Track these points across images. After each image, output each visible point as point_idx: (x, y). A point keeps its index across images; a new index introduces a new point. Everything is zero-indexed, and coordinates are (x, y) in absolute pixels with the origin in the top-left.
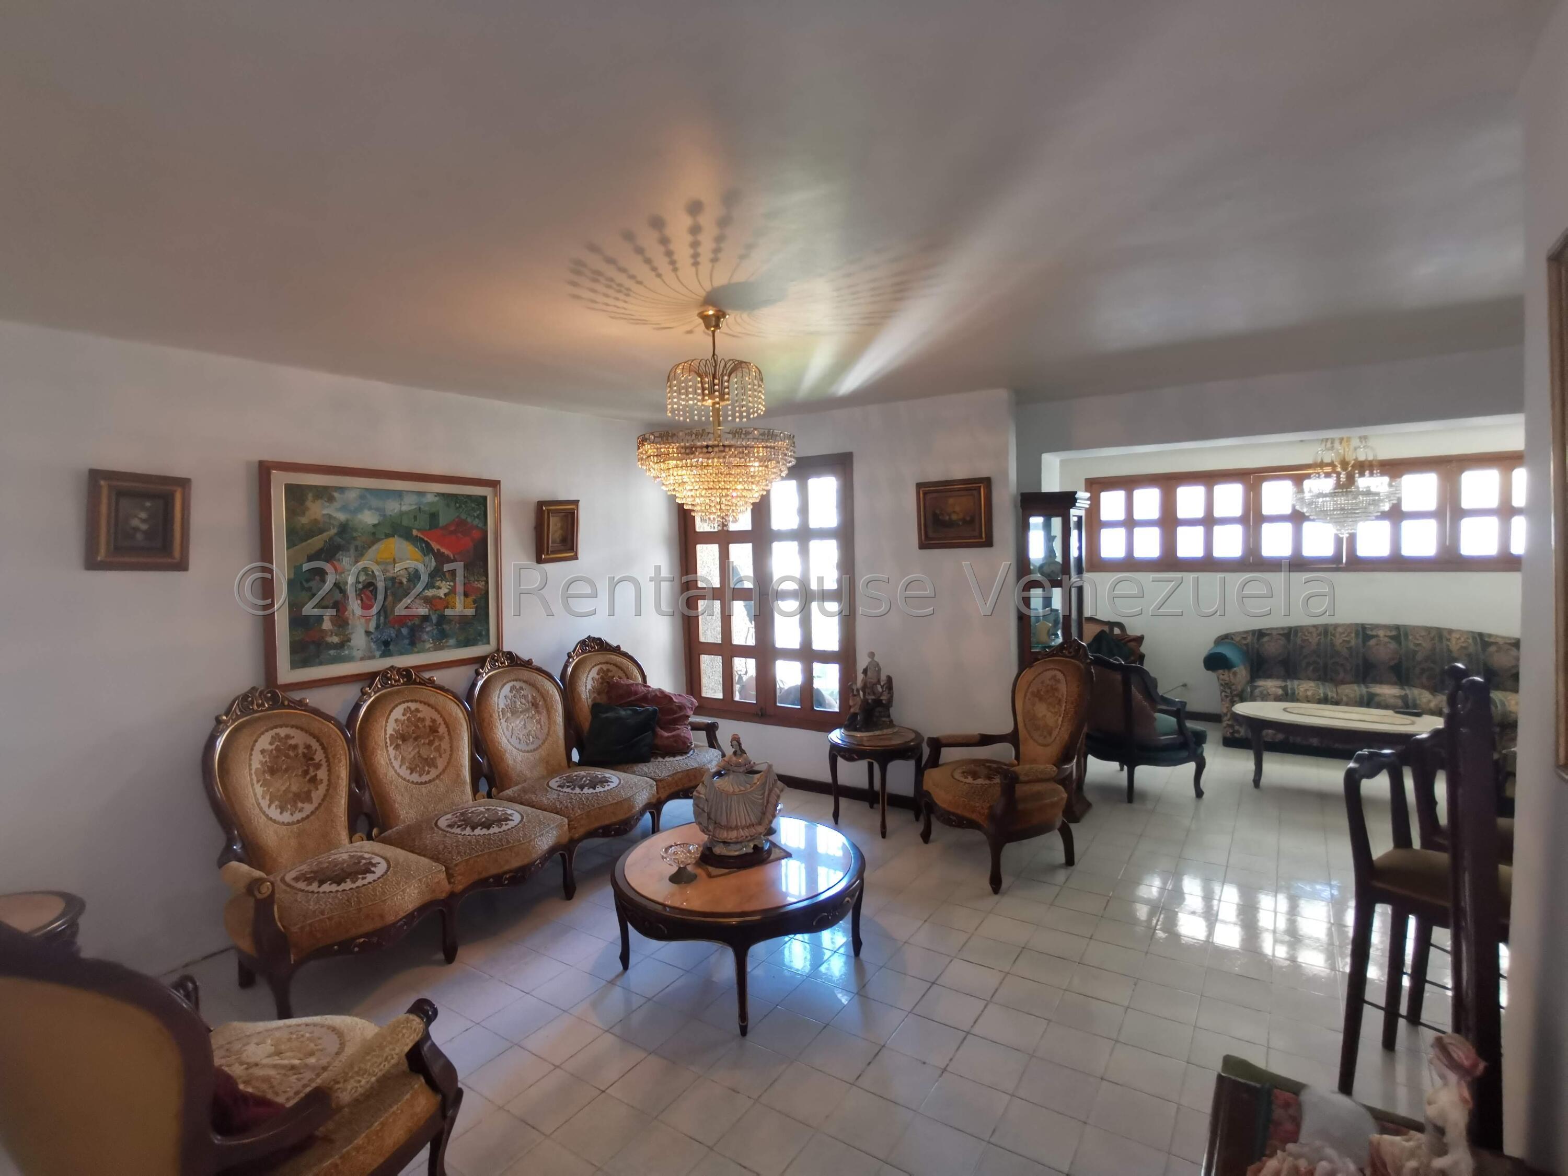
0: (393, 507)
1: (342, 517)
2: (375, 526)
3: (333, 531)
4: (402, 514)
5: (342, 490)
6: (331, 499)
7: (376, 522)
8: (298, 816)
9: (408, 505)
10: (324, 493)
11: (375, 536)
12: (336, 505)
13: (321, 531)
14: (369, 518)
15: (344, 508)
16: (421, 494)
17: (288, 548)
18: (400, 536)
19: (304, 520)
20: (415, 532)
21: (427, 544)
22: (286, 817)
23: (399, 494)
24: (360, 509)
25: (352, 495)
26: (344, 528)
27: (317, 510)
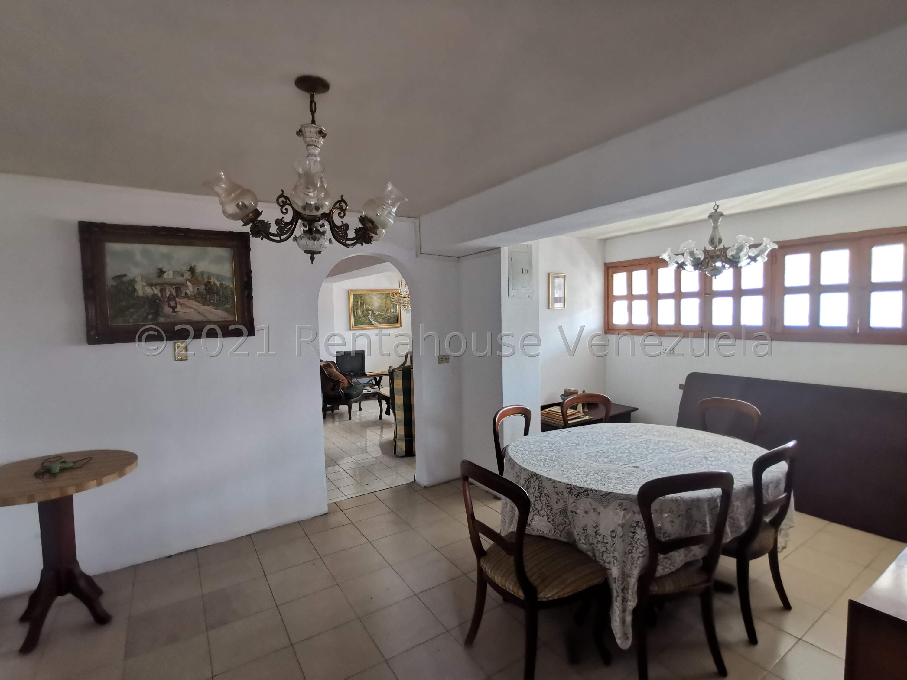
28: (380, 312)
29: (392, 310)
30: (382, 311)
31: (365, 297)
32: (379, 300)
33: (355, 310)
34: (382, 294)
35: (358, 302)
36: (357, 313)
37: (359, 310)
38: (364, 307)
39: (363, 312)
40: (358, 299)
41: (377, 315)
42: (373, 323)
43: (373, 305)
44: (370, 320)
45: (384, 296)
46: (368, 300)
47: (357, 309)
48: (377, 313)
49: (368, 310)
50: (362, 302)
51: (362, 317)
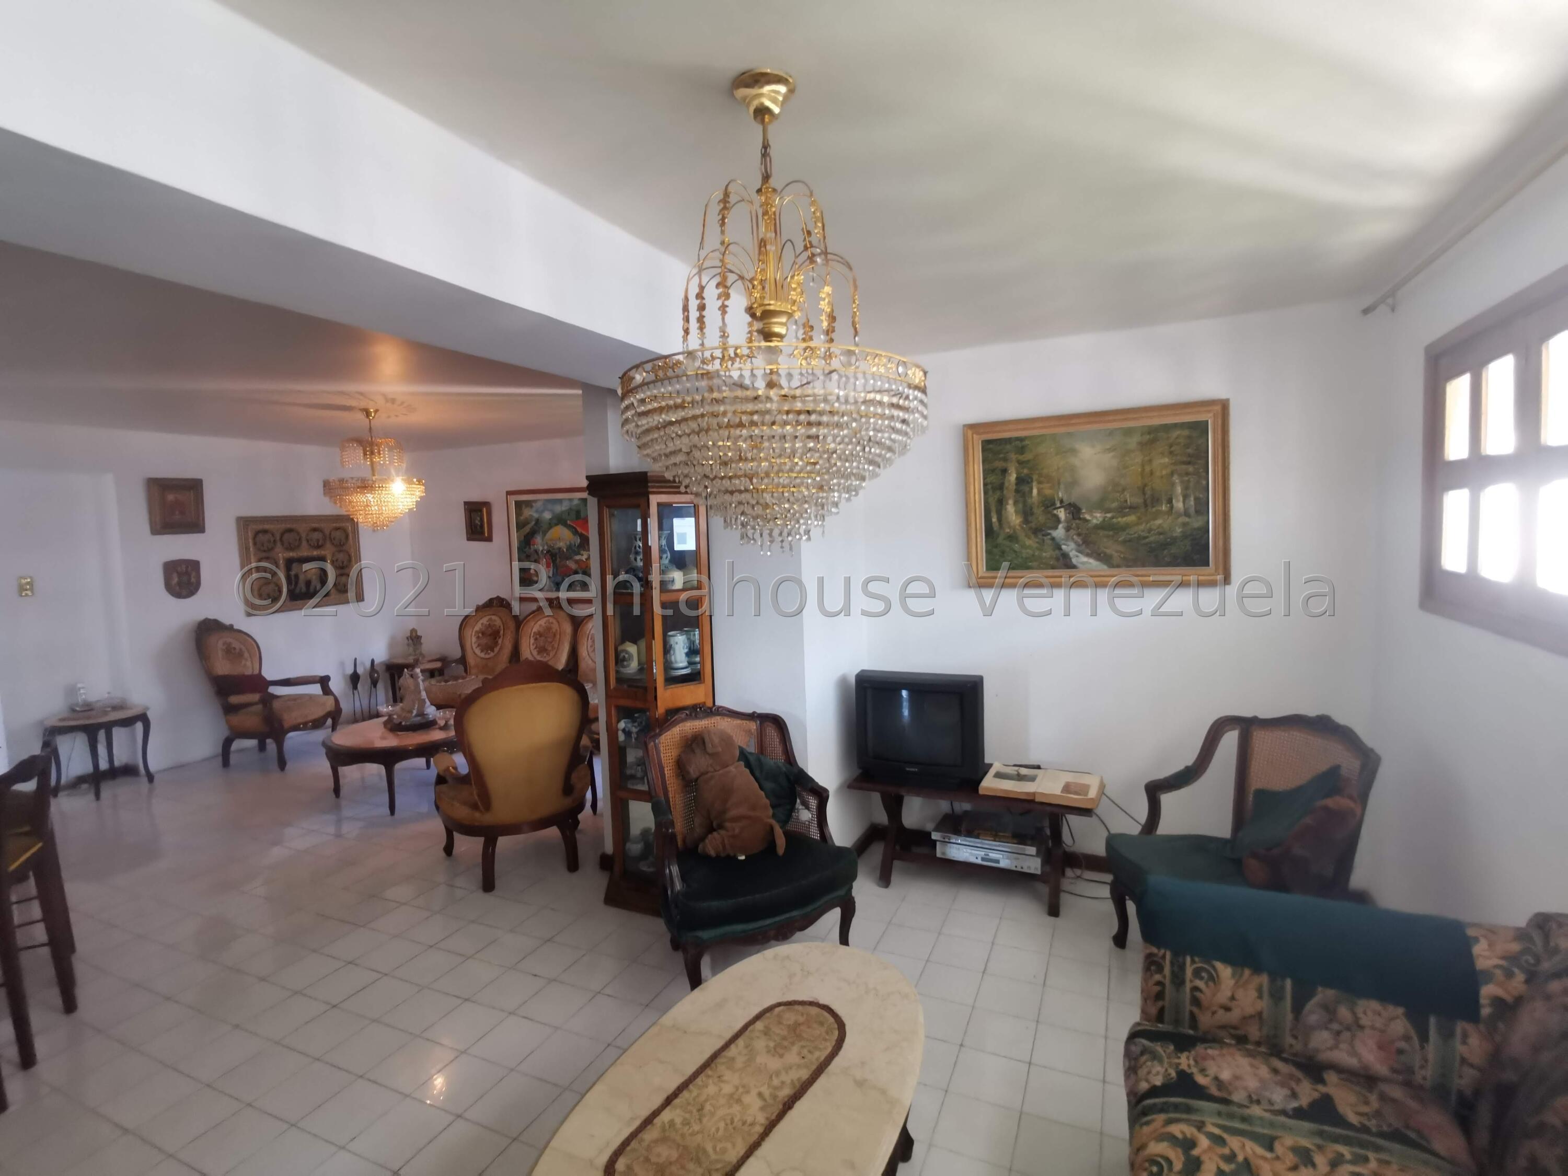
0: (558, 509)
1: (536, 515)
2: (550, 519)
3: (533, 523)
4: (563, 512)
5: (535, 501)
6: (532, 507)
7: (550, 517)
8: (487, 656)
9: (564, 507)
10: (529, 504)
11: (551, 525)
12: (534, 509)
13: (529, 523)
14: (547, 516)
15: (537, 511)
16: (571, 500)
17: (517, 532)
18: (562, 525)
19: (522, 518)
20: (568, 522)
21: (576, 529)
22: (482, 655)
23: (560, 501)
24: (543, 511)
25: (539, 504)
26: (537, 521)
27: (527, 513)
28: (1108, 511)
29: (1179, 505)
30: (1124, 509)
31: (1041, 449)
32: (1109, 460)
33: (993, 509)
34: (1128, 432)
35: (1004, 471)
36: (1000, 520)
37: (1010, 508)
38: (1035, 491)
39: (1026, 513)
40: (1005, 460)
41: (1098, 527)
42: (1074, 561)
43: (1074, 483)
44: (1060, 549)
45: (1133, 442)
46: (1053, 463)
47: (1001, 502)
48: (1096, 518)
49: (1049, 505)
50: (1026, 471)
51: (1022, 536)
